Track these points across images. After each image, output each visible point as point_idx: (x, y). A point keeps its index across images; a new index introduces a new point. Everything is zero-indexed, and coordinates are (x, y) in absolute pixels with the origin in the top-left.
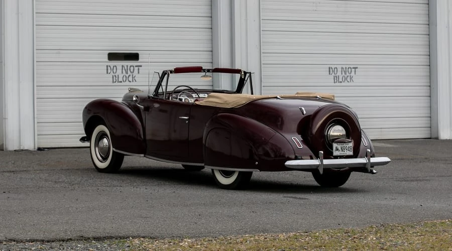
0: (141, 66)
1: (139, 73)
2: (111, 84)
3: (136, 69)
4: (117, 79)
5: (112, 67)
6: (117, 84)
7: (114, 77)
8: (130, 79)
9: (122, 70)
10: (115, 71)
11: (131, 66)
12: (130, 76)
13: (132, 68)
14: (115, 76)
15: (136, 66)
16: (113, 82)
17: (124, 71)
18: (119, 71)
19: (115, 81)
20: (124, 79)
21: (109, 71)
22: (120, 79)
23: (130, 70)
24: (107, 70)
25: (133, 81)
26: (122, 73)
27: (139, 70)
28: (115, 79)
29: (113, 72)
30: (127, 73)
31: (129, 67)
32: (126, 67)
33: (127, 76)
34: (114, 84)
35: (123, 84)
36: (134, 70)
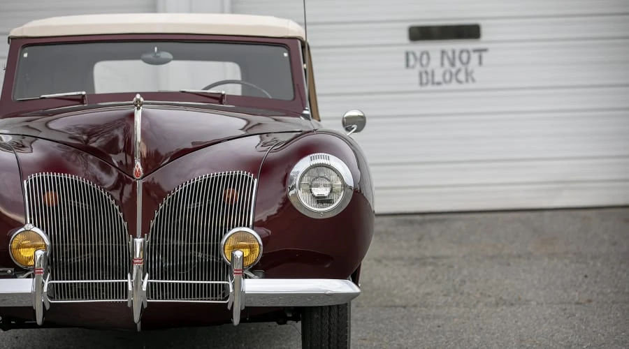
0: (485, 50)
1: (480, 63)
2: (418, 88)
3: (475, 56)
4: (430, 77)
5: (418, 55)
6: (430, 87)
7: (424, 76)
8: (462, 76)
9: (442, 58)
10: (424, 62)
11: (462, 52)
12: (459, 71)
13: (465, 56)
14: (426, 73)
15: (475, 51)
16: (421, 84)
17: (446, 62)
18: (435, 63)
19: (424, 81)
20: (448, 77)
21: (412, 62)
22: (438, 78)
23: (460, 59)
24: (407, 60)
25: (467, 81)
26: (442, 64)
27: (480, 58)
28: (426, 79)
29: (422, 65)
30: (453, 64)
31: (457, 54)
32: (450, 54)
33: (454, 70)
34: (424, 88)
35: (444, 87)
36: (469, 58)
